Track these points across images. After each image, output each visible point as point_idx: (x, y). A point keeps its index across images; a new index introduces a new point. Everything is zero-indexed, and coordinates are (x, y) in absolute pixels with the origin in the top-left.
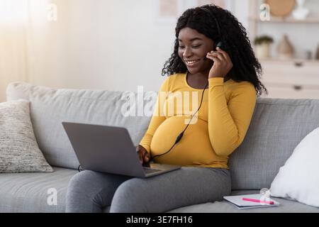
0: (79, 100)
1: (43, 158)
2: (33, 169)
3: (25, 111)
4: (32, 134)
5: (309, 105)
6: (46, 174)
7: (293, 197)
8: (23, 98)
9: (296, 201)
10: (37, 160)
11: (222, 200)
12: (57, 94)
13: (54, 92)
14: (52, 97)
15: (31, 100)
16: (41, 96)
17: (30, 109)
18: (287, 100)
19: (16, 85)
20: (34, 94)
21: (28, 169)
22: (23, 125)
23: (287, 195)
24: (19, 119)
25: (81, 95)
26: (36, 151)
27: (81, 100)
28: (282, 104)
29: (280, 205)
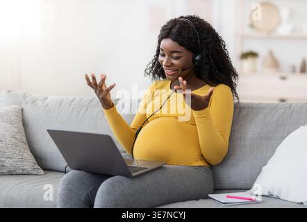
0: (70, 106)
1: (34, 161)
2: (25, 172)
3: (17, 116)
4: (24, 139)
5: (290, 108)
6: (38, 177)
7: (275, 194)
8: (16, 104)
9: (278, 198)
10: (29, 163)
11: (207, 198)
12: (48, 100)
13: (46, 98)
14: (43, 103)
15: (24, 106)
16: (33, 102)
17: (22, 115)
18: (269, 104)
19: (9, 92)
20: (26, 100)
21: (20, 172)
22: (16, 130)
23: (269, 192)
24: (11, 124)
25: (72, 102)
26: (28, 155)
27: (72, 106)
28: (264, 108)
29: (263, 202)
